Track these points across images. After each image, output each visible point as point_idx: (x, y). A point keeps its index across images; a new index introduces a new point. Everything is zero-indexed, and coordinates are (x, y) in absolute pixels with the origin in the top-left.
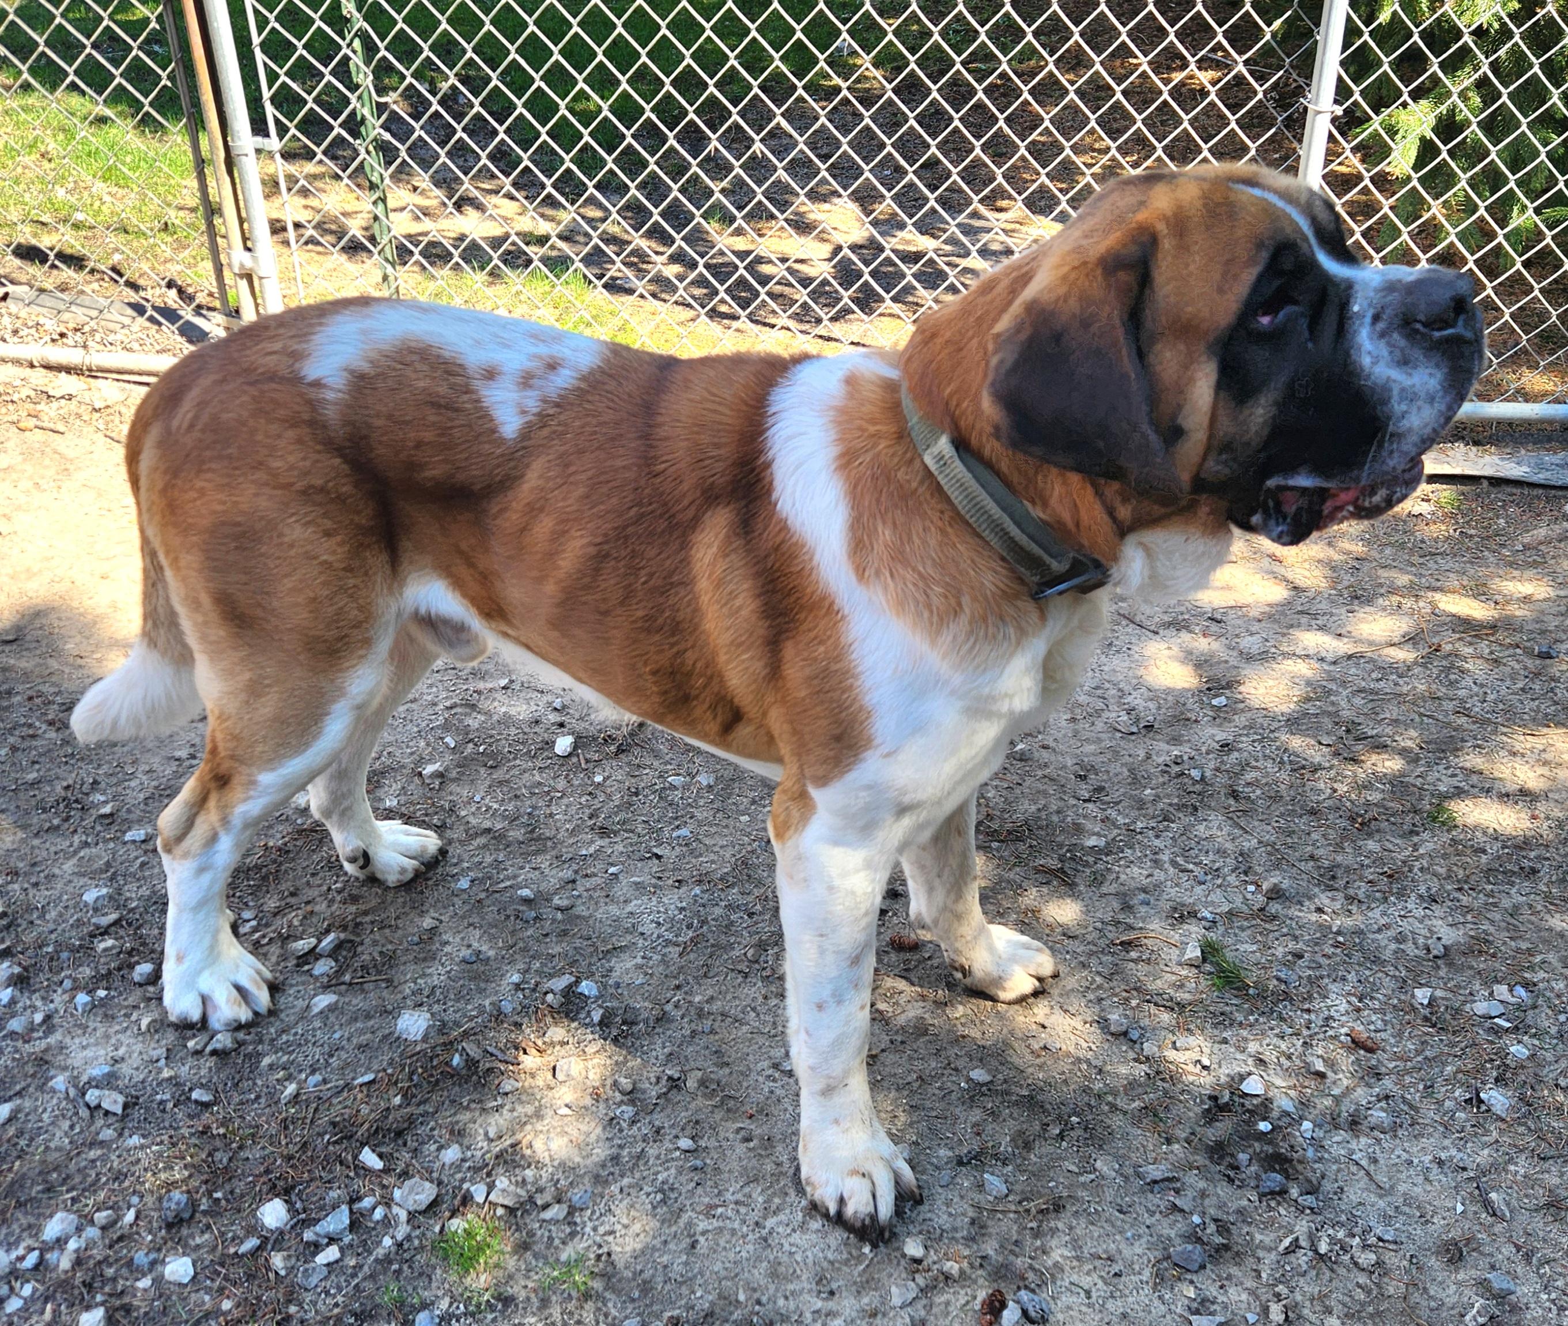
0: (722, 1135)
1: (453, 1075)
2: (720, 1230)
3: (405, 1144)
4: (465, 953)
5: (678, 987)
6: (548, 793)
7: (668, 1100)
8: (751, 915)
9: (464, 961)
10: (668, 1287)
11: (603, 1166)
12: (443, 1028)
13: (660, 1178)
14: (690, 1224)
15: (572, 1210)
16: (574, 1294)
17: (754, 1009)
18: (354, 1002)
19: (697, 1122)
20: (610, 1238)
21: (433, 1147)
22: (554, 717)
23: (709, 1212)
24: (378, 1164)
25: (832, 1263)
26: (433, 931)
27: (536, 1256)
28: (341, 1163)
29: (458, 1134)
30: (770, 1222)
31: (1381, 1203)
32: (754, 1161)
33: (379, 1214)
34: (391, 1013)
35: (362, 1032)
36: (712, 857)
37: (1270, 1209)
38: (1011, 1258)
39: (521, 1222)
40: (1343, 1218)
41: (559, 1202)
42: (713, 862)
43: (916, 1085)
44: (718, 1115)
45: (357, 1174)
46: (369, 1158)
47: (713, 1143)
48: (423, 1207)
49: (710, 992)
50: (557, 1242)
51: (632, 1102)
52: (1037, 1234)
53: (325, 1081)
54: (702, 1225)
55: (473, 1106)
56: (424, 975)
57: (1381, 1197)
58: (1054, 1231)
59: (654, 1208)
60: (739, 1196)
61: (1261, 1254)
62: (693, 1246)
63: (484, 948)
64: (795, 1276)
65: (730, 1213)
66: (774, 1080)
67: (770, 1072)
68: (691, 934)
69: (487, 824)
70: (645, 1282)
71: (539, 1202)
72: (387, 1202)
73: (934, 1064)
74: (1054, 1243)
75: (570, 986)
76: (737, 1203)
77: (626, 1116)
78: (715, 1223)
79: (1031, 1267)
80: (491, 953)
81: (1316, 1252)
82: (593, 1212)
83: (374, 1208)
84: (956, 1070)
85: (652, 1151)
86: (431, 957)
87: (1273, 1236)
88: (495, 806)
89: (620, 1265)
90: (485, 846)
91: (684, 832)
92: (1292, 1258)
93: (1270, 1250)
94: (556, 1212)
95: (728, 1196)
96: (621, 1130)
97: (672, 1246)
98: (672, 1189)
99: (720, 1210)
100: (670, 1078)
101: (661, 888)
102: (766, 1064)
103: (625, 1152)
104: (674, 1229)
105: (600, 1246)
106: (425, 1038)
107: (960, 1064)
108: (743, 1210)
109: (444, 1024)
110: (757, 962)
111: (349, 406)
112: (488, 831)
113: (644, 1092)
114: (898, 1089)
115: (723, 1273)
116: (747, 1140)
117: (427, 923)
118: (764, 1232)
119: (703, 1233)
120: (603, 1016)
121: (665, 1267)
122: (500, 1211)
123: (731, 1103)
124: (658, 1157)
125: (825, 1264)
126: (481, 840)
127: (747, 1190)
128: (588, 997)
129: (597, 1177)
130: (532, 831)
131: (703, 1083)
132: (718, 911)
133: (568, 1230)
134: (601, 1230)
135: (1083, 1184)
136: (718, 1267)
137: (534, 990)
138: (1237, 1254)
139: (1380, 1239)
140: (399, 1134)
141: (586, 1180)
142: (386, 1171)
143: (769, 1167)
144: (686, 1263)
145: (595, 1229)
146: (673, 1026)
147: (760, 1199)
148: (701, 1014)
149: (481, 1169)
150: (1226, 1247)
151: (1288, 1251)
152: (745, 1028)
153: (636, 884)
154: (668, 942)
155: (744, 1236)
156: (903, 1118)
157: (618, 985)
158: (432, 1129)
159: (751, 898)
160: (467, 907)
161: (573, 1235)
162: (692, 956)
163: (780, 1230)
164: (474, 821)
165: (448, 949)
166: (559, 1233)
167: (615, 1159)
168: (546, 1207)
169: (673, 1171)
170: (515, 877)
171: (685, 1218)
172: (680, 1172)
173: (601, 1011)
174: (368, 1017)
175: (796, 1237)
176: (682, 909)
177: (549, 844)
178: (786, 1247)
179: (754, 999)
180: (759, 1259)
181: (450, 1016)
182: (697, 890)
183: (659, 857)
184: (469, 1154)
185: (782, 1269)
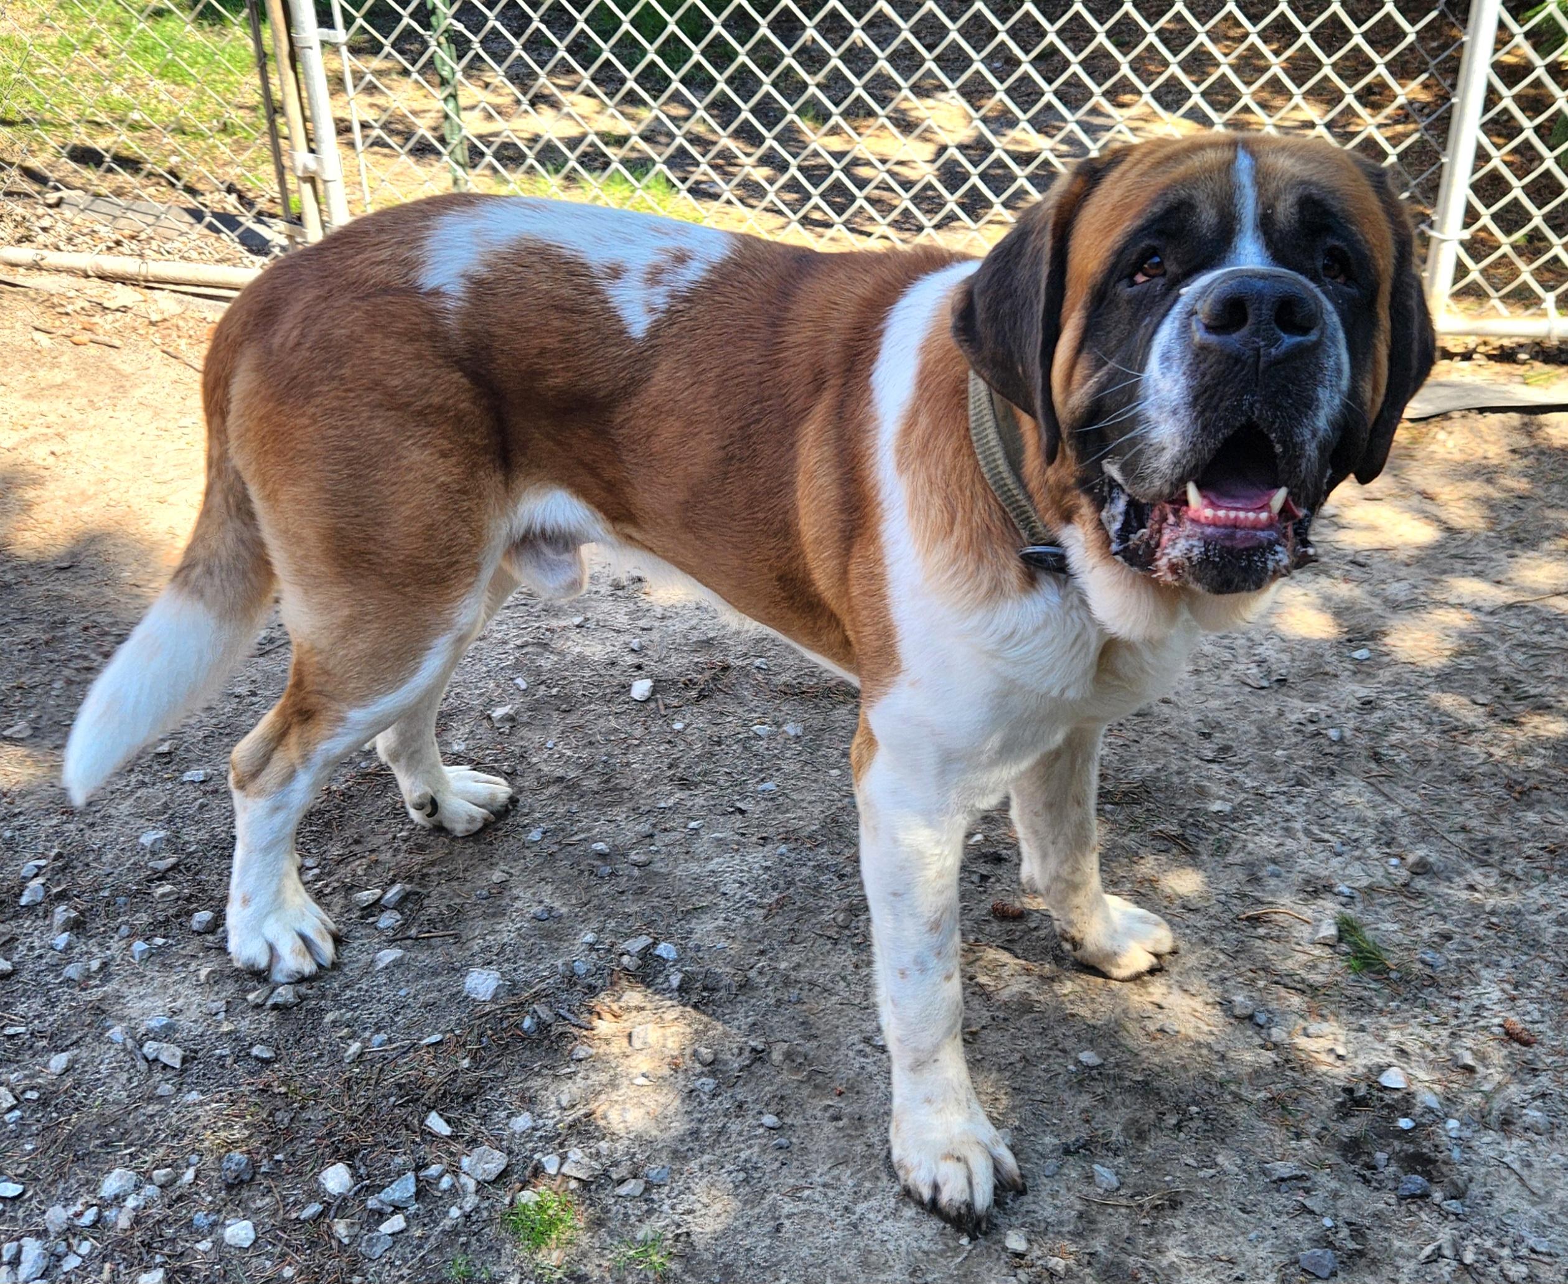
0: (809, 1113)
1: (524, 1037)
2: (807, 1214)
3: (474, 1110)
4: (537, 909)
5: (762, 953)
6: (624, 740)
7: (751, 1073)
8: (841, 877)
9: (535, 918)
10: (751, 1272)
11: (682, 1141)
12: (513, 988)
13: (743, 1155)
14: (774, 1206)
15: (649, 1187)
16: (651, 1275)
17: (844, 979)
18: (421, 957)
19: (782, 1098)
20: (689, 1218)
21: (503, 1114)
22: (631, 659)
23: (794, 1193)
24: (445, 1130)
25: (926, 1253)
26: (503, 886)
27: (611, 1233)
28: (407, 1127)
29: (529, 1101)
30: (860, 1208)
31: (1534, 1212)
32: (843, 1143)
33: (446, 1182)
34: (458, 970)
35: (428, 990)
36: (800, 813)
37: (1411, 1214)
38: (1123, 1256)
39: (595, 1196)
40: (1491, 1226)
41: (635, 1177)
42: (800, 819)
43: (1020, 1066)
44: (806, 1091)
45: (424, 1140)
46: (436, 1123)
47: (799, 1121)
48: (492, 1177)
49: (796, 959)
50: (633, 1219)
51: (713, 1074)
52: (1151, 1232)
53: (390, 1041)
54: (788, 1208)
55: (545, 1072)
56: (493, 932)
57: (1534, 1204)
58: (1170, 1229)
59: (736, 1187)
60: (827, 1179)
61: (1400, 1262)
62: (778, 1229)
63: (556, 905)
64: (886, 1266)
65: (817, 1197)
66: (865, 1056)
67: (861, 1046)
68: (776, 895)
69: (560, 772)
70: (727, 1266)
71: (615, 1176)
72: (455, 1170)
73: (1038, 1045)
74: (1170, 1242)
75: (647, 948)
76: (824, 1185)
77: (706, 1089)
78: (802, 1206)
79: (1144, 1267)
80: (564, 910)
81: (1461, 1262)
82: (672, 1189)
83: (441, 1176)
84: (1064, 1051)
85: (734, 1127)
86: (500, 913)
87: (1412, 1243)
88: (569, 753)
89: (700, 1246)
90: (557, 796)
91: (769, 785)
92: (1433, 1267)
93: (1408, 1257)
94: (631, 1187)
95: (815, 1178)
96: (701, 1104)
97: (755, 1229)
98: (756, 1169)
99: (807, 1192)
100: (754, 1050)
101: (744, 845)
102: (856, 1038)
103: (705, 1127)
104: (757, 1210)
105: (679, 1226)
106: (495, 998)
107: (1068, 1044)
108: (831, 1193)
109: (514, 984)
110: (847, 927)
111: (470, 315)
112: (561, 779)
113: (726, 1063)
114: (1000, 1070)
115: (810, 1260)
116: (837, 1118)
117: (497, 876)
118: (854, 1218)
119: (788, 1217)
120: (683, 981)
121: (749, 1250)
122: (573, 1184)
123: (819, 1079)
124: (740, 1134)
125: (919, 1255)
126: (554, 789)
127: (835, 1172)
128: (666, 960)
129: (675, 1152)
130: (607, 781)
131: (789, 1056)
132: (806, 872)
133: (645, 1207)
134: (680, 1208)
135: (1203, 1179)
136: (804, 1252)
137: (609, 951)
138: (1374, 1261)
139: (1533, 1251)
140: (468, 1098)
141: (664, 1155)
142: (453, 1137)
143: (860, 1148)
144: (770, 1248)
145: (673, 1207)
146: (757, 994)
147: (850, 1183)
148: (787, 982)
149: (552, 1139)
150: (1361, 1254)
151: (1431, 1260)
152: (834, 999)
153: (719, 840)
154: (752, 904)
155: (832, 1222)
156: (1005, 1101)
157: (698, 948)
158: (502, 1095)
159: (841, 859)
160: (539, 861)
161: (650, 1212)
162: (778, 919)
163: (871, 1216)
164: (546, 769)
165: (518, 904)
166: (635, 1210)
167: (695, 1134)
168: (621, 1182)
169: (756, 1149)
170: (589, 829)
171: (769, 1199)
172: (764, 1149)
173: (680, 976)
174: (435, 974)
175: (888, 1225)
176: (768, 868)
177: (626, 794)
178: (878, 1235)
179: (844, 967)
180: (847, 1247)
181: (521, 976)
182: (783, 849)
183: (742, 812)
184: (541, 1122)
185: (873, 1258)
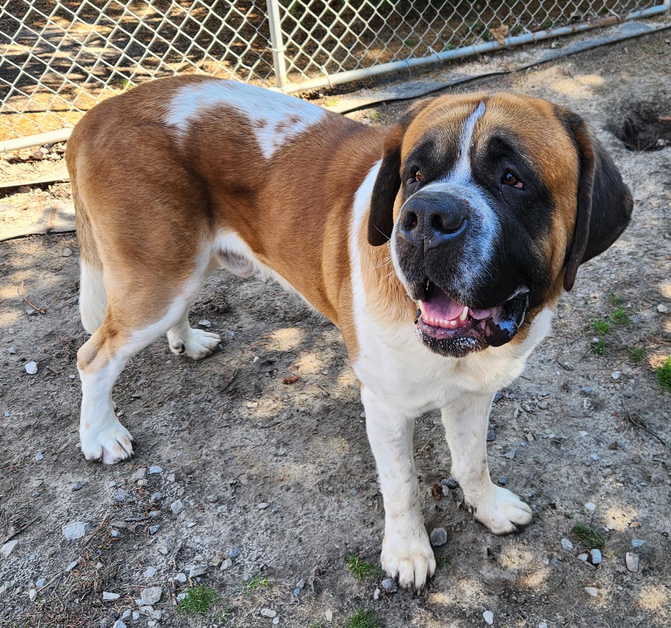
0: (276, 494)
1: (117, 540)
2: (307, 529)
3: (122, 581)
4: (70, 487)
5: (201, 447)
6: (48, 394)
7: (237, 494)
8: (210, 401)
9: (75, 490)
10: (303, 562)
11: (231, 535)
12: (92, 524)
13: (263, 524)
14: (292, 534)
15: (233, 559)
16: (264, 588)
17: (246, 438)
18: (27, 538)
19: (260, 495)
20: (260, 560)
21: (138, 574)
22: (15, 358)
23: (296, 524)
24: (117, 596)
25: (363, 513)
26: (43, 486)
27: (231, 586)
28: (95, 607)
29: (146, 563)
30: (326, 513)
31: (534, 385)
32: (299, 496)
33: (136, 615)
34: (56, 531)
35: (45, 549)
36: (167, 385)
37: (502, 406)
38: (429, 472)
39: (212, 578)
40: (526, 396)
41: (224, 559)
42: (169, 388)
43: (342, 431)
44: (267, 488)
45: (108, 607)
46: (108, 596)
47: (274, 499)
48: (159, 599)
49: (219, 442)
50: (237, 575)
51: (221, 503)
52: (431, 458)
53: (47, 580)
54: (298, 531)
55: (141, 547)
56: (56, 508)
57: (532, 382)
58: (437, 454)
59: (270, 537)
60: (304, 512)
61: (510, 422)
62: (300, 540)
63: (80, 479)
64: (352, 527)
65: (305, 520)
66: (280, 461)
67: (275, 458)
68: (187, 423)
69: (25, 424)
70: (291, 566)
71: (216, 564)
72: (136, 608)
73: (343, 420)
74: (440, 458)
75: (146, 473)
76: (305, 515)
77: (224, 510)
78: (303, 527)
79: (440, 470)
80: (86, 480)
81: (527, 411)
82: (243, 554)
83: (131, 615)
84: (353, 417)
85: (249, 516)
86: (52, 498)
87: (509, 414)
88: (21, 414)
89: (274, 566)
90: (33, 435)
91: (142, 381)
92: (521, 418)
93: (512, 419)
94: (226, 564)
95: (299, 514)
96: (227, 517)
97: (291, 546)
98: (272, 526)
99: (300, 522)
100: (232, 485)
101: (152, 410)
102: (271, 457)
103: (237, 524)
104: (286, 540)
105: (259, 565)
106: (87, 534)
107: (354, 414)
108: (310, 516)
109: (91, 522)
110: (230, 419)
112: (29, 427)
113: (224, 497)
114: (336, 437)
115: (322, 543)
116: (288, 489)
117: (35, 483)
118: (327, 518)
119: (301, 534)
120: (176, 477)
121: (295, 555)
122: (199, 579)
123: (269, 480)
124: (254, 518)
125: (361, 515)
126: (29, 433)
127: (305, 508)
128: (159, 473)
129: (232, 541)
130: (55, 416)
131: (250, 478)
132: (192, 407)
133: (238, 568)
134: (253, 559)
135: (434, 432)
136: (318, 542)
137: (126, 484)
138: (502, 426)
139: (543, 396)
140: (115, 578)
141: (228, 545)
142: (122, 597)
143: (307, 494)
144: (303, 549)
145: (250, 560)
146: (213, 464)
147: (314, 508)
148: (222, 453)
149: (171, 569)
150: (497, 427)
151: (519, 416)
152: (248, 448)
153: (138, 414)
154: (178, 432)
155: (319, 525)
156: (347, 446)
157: (169, 461)
158: (130, 567)
159: (204, 394)
160: (51, 467)
161: (241, 568)
162: (196, 431)
163: (332, 513)
164: (16, 426)
165: (59, 490)
166: (235, 571)
167: (235, 529)
168: (220, 565)
169: (266, 519)
170: (66, 441)
171: (287, 533)
172: (269, 517)
173: (173, 475)
174: (42, 541)
175: (341, 512)
176: (173, 414)
177: (71, 418)
178: (341, 519)
179: (242, 434)
180: (333, 529)
181: (90, 518)
182: (173, 403)
183: (139, 398)
184: (159, 567)
185: (345, 527)
